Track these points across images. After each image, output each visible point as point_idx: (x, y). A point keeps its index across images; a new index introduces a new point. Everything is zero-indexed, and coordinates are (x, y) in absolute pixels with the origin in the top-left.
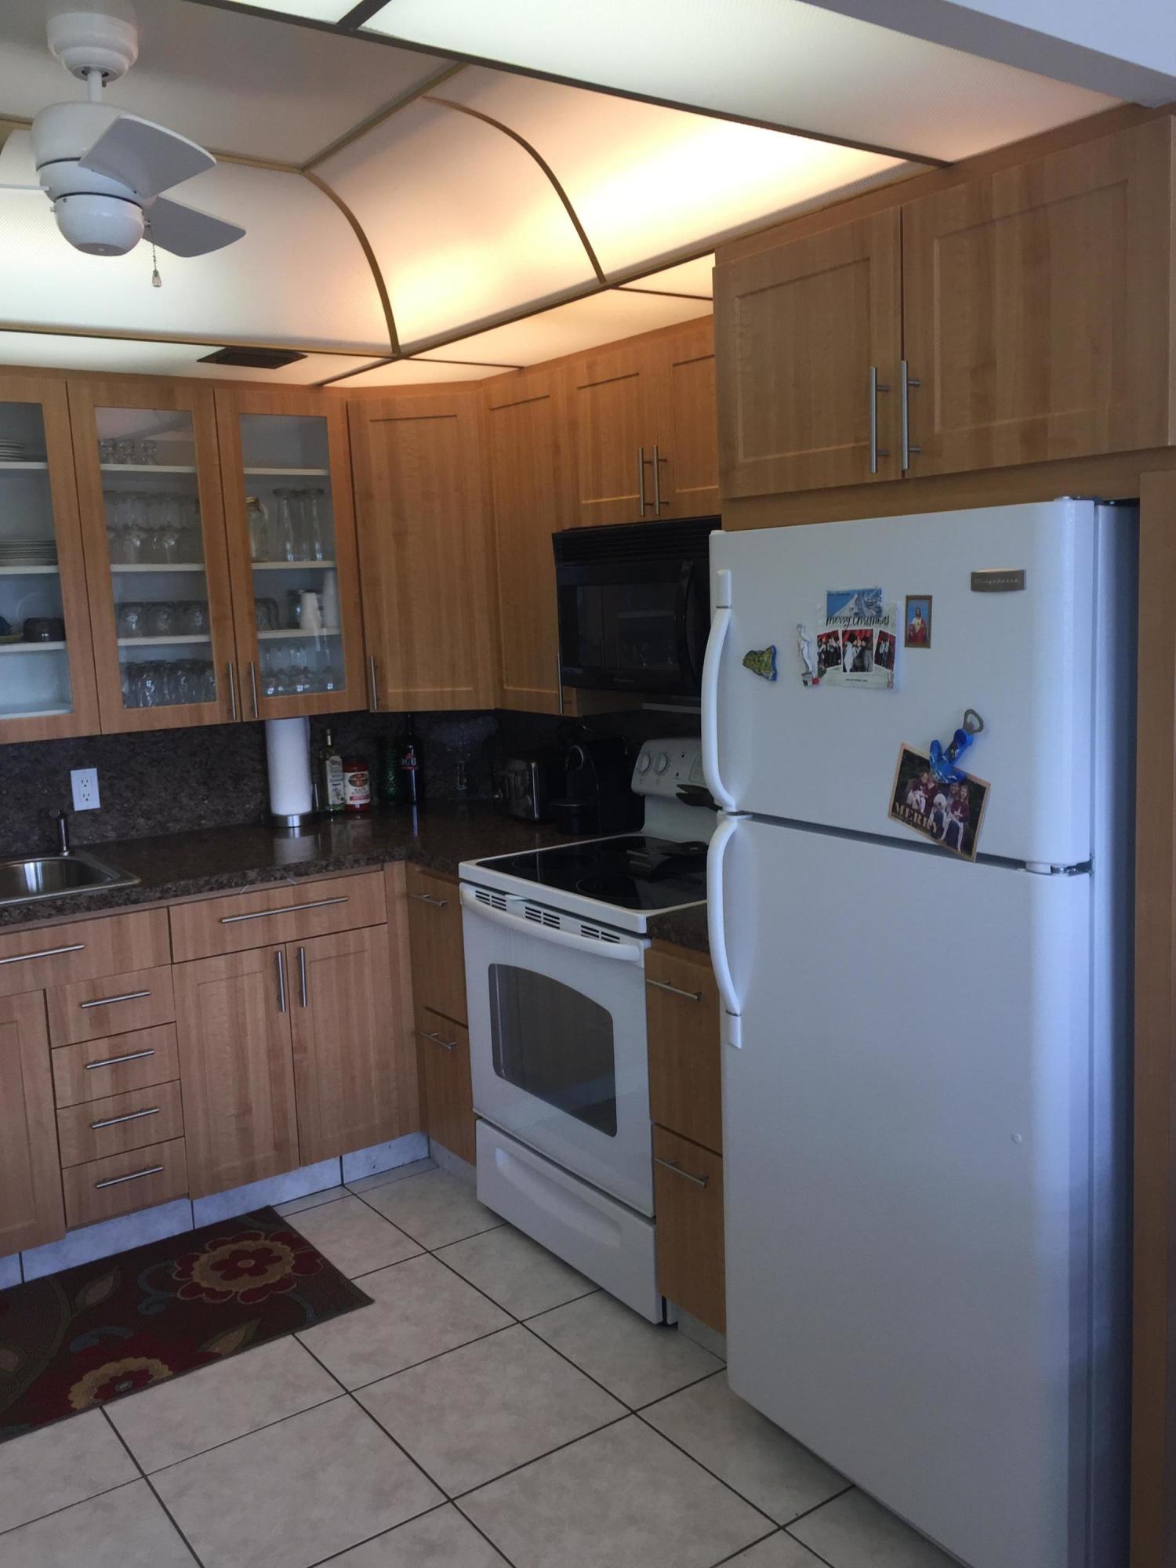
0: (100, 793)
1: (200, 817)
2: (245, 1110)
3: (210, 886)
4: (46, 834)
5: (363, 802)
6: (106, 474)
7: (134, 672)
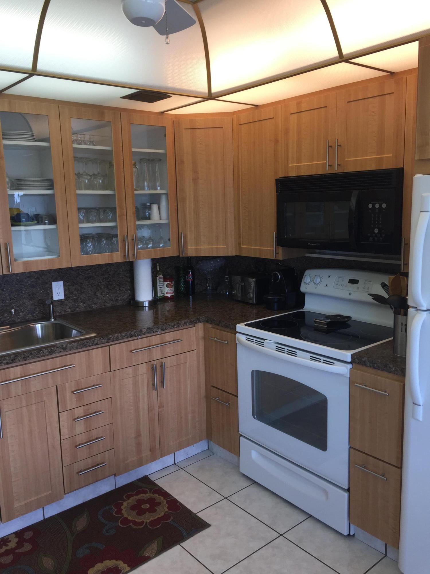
0: (64, 292)
1: (105, 302)
2: (138, 435)
3: (127, 336)
4: (41, 311)
5: (172, 295)
6: (75, 149)
7: (84, 238)
